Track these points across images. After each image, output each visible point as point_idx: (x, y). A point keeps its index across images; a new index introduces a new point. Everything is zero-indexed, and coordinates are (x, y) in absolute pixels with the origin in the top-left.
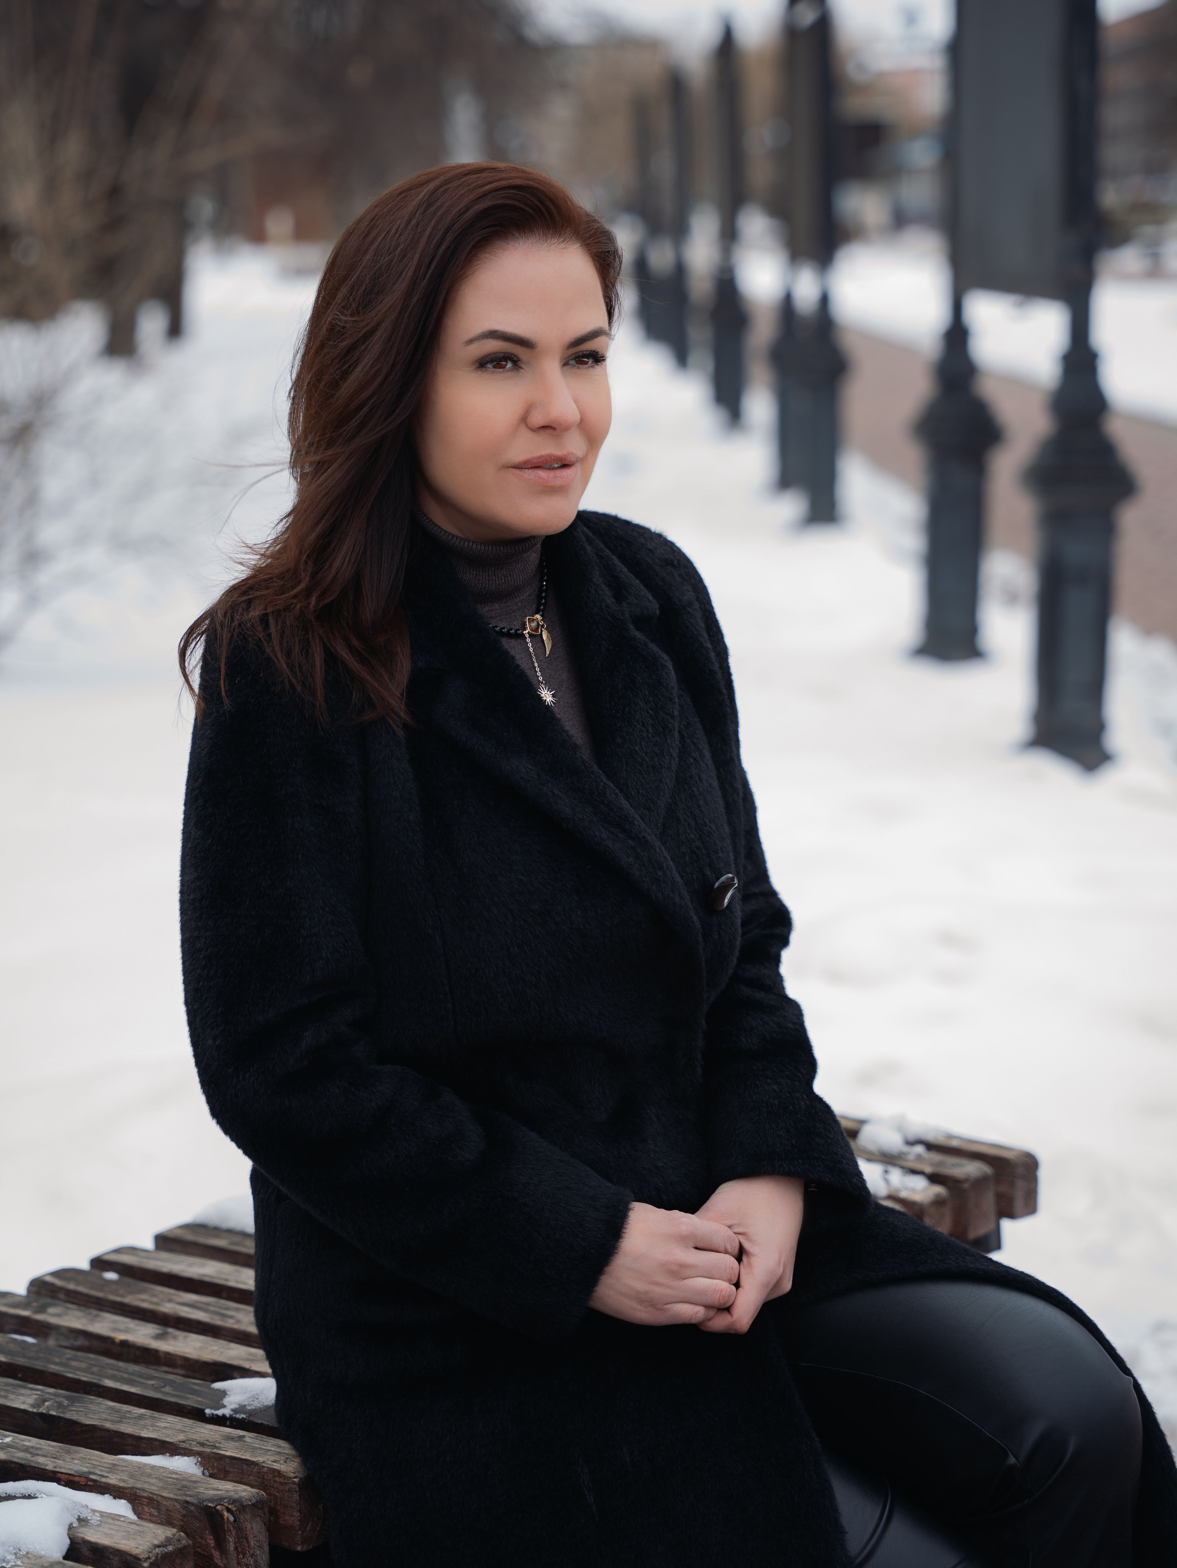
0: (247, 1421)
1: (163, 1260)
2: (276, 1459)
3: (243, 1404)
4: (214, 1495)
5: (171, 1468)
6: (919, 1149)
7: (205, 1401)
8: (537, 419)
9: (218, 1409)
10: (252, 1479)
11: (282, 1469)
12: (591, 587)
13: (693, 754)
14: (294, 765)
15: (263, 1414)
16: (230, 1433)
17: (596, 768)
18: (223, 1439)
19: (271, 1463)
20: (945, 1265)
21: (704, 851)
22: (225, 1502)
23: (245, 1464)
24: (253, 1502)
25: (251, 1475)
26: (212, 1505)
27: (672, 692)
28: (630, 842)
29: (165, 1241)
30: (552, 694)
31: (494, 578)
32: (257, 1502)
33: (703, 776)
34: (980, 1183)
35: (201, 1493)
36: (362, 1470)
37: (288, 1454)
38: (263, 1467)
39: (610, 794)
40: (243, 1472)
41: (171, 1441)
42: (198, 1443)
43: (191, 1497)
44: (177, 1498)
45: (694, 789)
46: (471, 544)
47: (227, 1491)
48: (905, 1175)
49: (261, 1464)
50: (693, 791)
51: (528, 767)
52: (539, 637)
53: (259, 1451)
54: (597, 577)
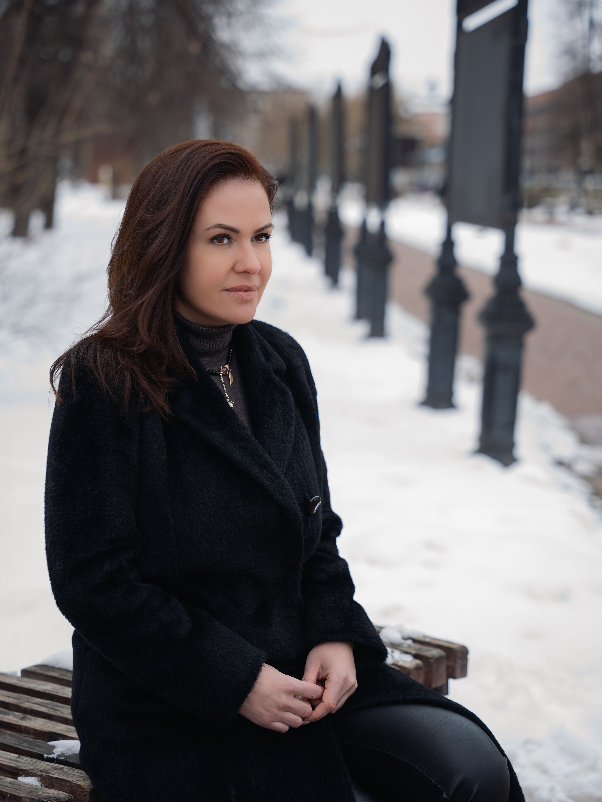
0: (65, 761)
1: (25, 682)
2: (79, 779)
3: (63, 752)
4: (47, 796)
5: (26, 782)
6: (410, 642)
7: (44, 750)
8: (240, 268)
9: (50, 755)
10: (66, 789)
11: (82, 784)
12: (255, 353)
13: (301, 437)
14: (107, 430)
15: (73, 758)
16: (56, 766)
17: (254, 439)
18: (52, 769)
19: (76, 781)
20: (419, 696)
21: (305, 484)
22: (52, 799)
23: (63, 782)
24: (66, 800)
25: (66, 787)
26: (46, 801)
27: (292, 406)
28: (269, 475)
29: (26, 673)
30: (233, 404)
31: (207, 344)
32: (68, 800)
33: (305, 448)
34: (439, 660)
35: (40, 794)
36: (121, 786)
37: (85, 777)
38: (72, 783)
39: (261, 451)
40: (62, 785)
41: (26, 769)
42: (40, 770)
43: (35, 796)
44: (28, 796)
45: (301, 454)
46: (198, 326)
47: (53, 794)
48: (401, 654)
49: (71, 782)
50: (300, 455)
51: (220, 436)
52: (227, 376)
53: (70, 775)
54: (257, 348)
